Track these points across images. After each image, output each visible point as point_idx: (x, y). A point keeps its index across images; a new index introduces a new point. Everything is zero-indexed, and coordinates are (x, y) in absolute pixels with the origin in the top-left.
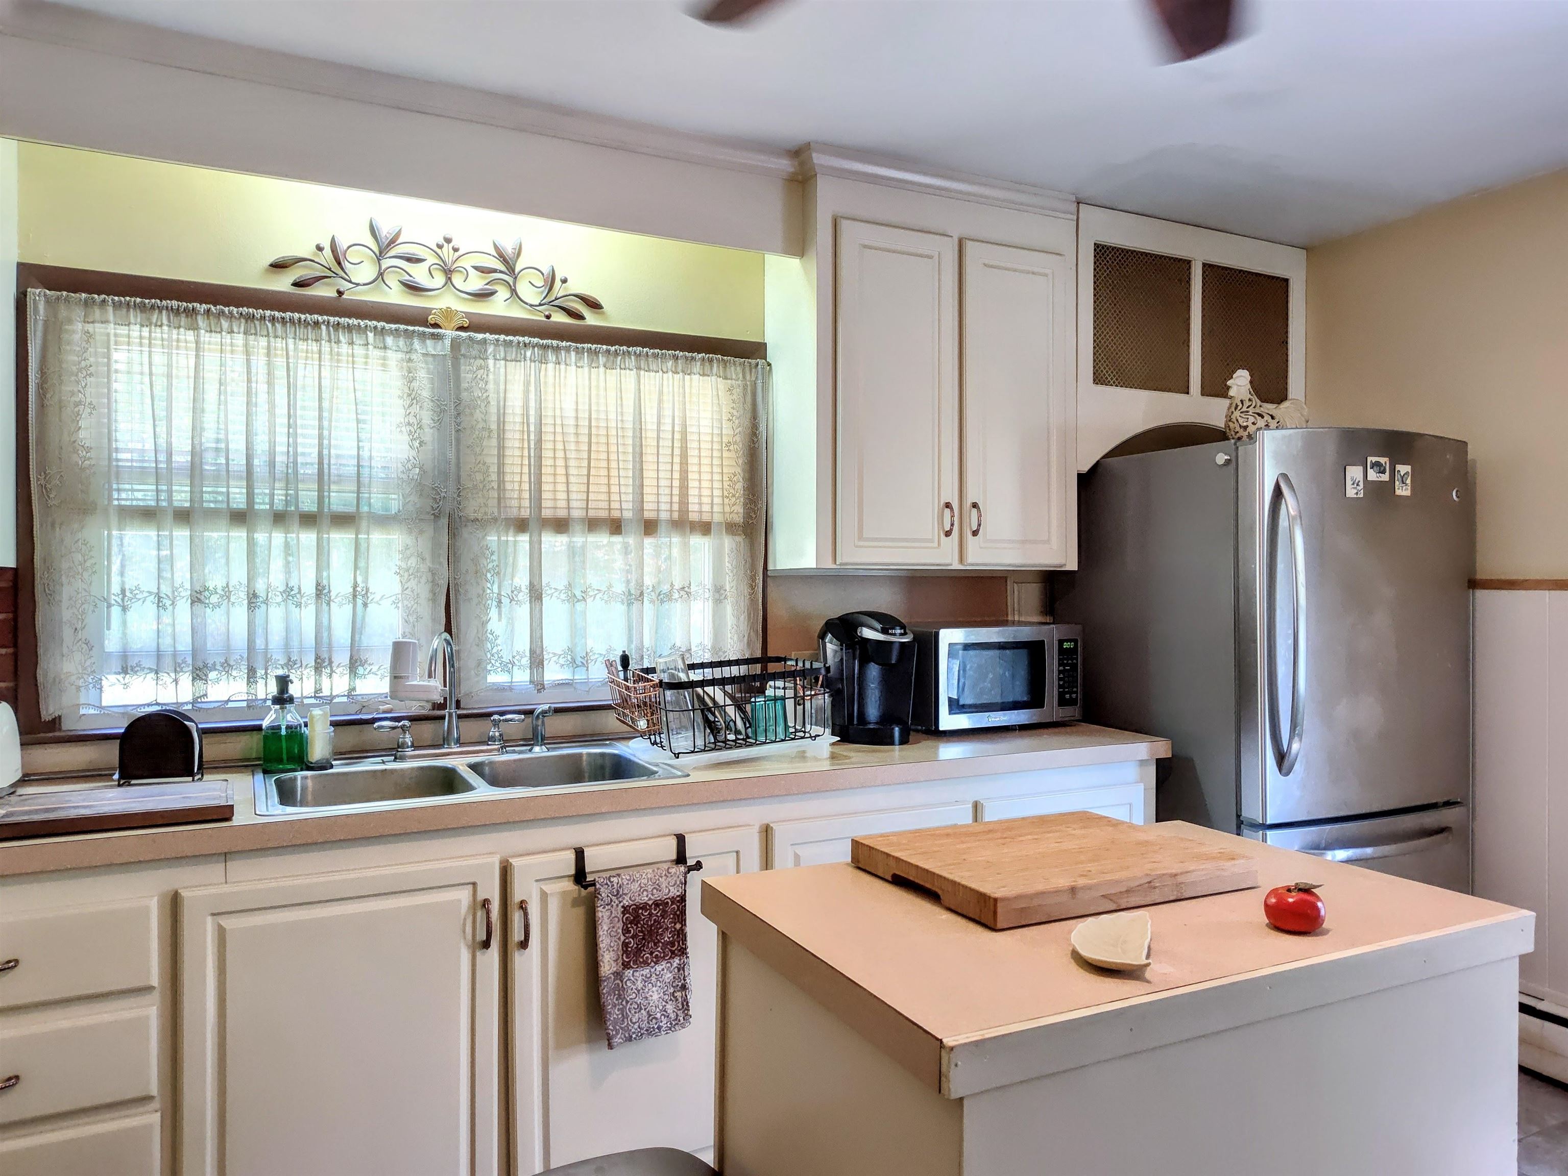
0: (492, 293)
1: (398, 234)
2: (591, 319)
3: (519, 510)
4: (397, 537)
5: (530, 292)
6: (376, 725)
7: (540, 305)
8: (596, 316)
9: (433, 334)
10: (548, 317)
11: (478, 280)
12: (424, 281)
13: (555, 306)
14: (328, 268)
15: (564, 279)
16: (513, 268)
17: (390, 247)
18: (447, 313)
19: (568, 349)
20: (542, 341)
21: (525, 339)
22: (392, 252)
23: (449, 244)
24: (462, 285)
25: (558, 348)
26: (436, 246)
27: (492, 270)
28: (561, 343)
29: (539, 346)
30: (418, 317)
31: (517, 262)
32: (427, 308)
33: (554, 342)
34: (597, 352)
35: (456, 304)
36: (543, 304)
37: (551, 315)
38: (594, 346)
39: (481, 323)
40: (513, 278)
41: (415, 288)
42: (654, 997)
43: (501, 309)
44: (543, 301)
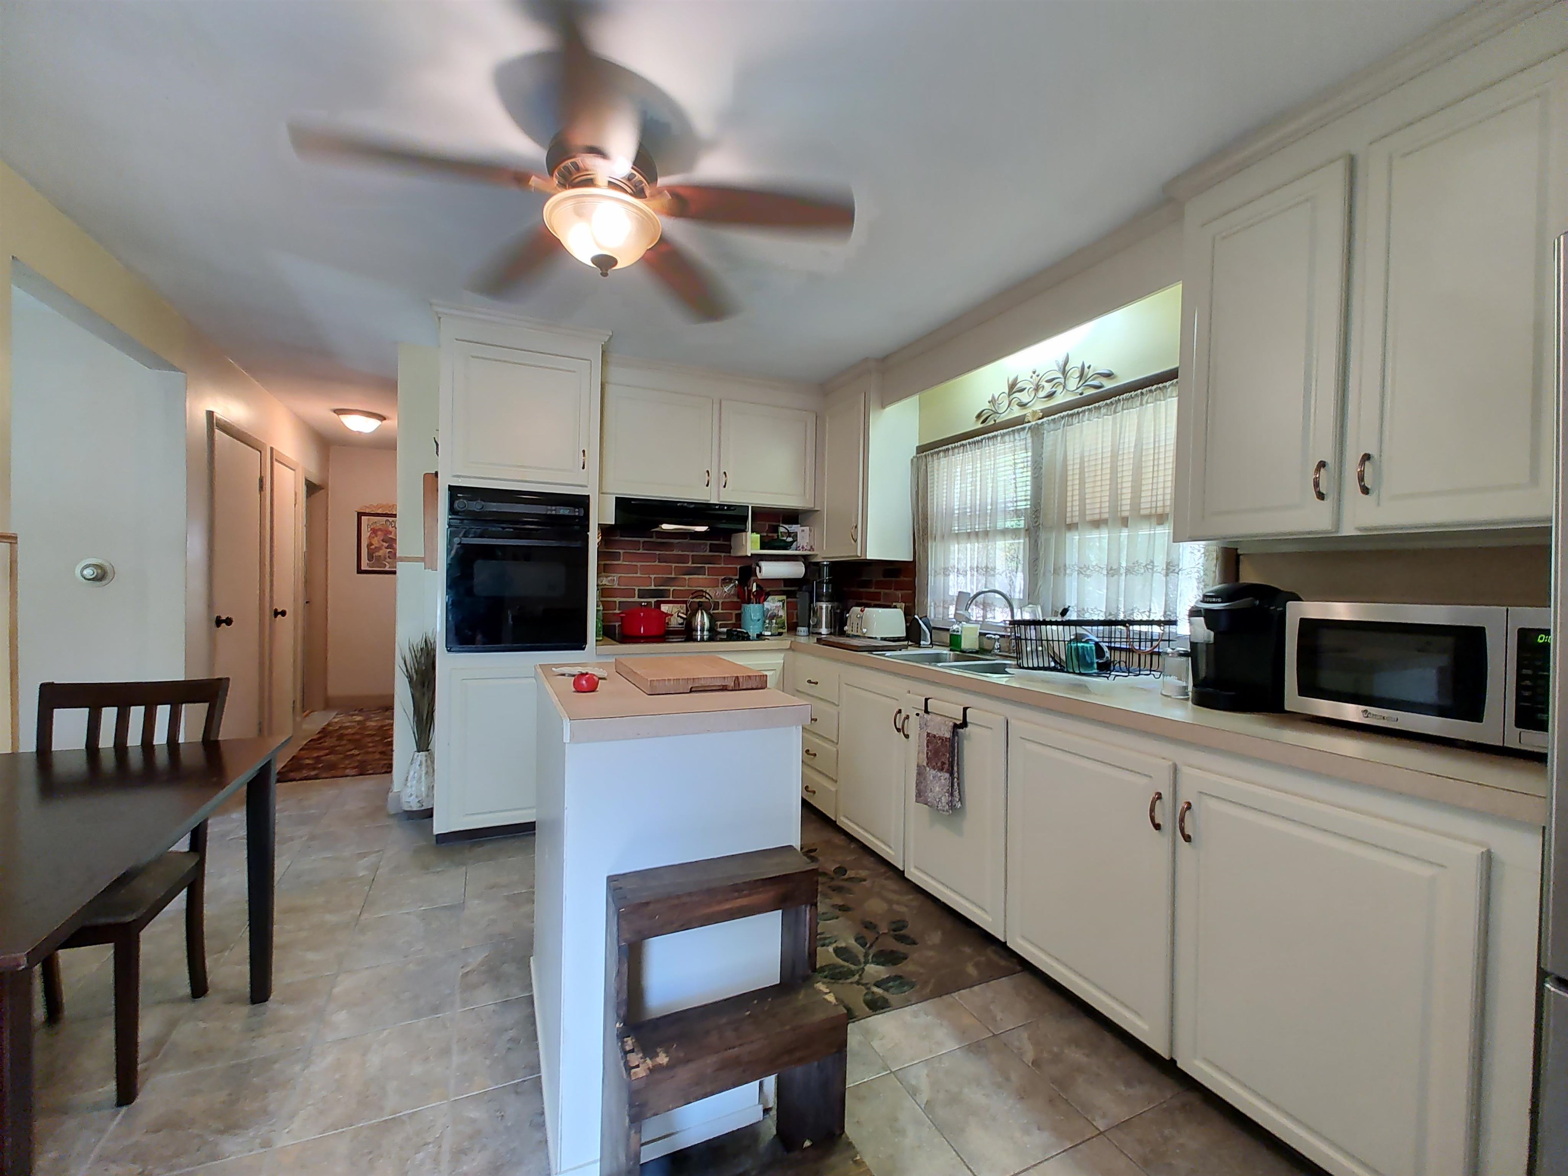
0: (1055, 392)
1: (1016, 379)
2: (1109, 385)
3: (1072, 518)
4: (1022, 541)
5: (1073, 383)
6: (987, 636)
7: (1077, 388)
8: (1112, 381)
9: (1022, 428)
10: (1081, 394)
11: (1048, 388)
12: (1025, 400)
13: (1086, 385)
14: (992, 410)
15: (1089, 367)
16: (1064, 372)
17: (1013, 387)
18: (1034, 413)
19: (1084, 411)
20: (1070, 412)
21: (1062, 414)
22: (1014, 390)
23: (1036, 374)
24: (1042, 394)
25: (1078, 413)
26: (1032, 377)
27: (1054, 379)
28: (1080, 410)
29: (1068, 416)
30: (1020, 420)
31: (1066, 368)
32: (1025, 415)
33: (1076, 410)
34: (1099, 408)
35: (1039, 406)
36: (1080, 387)
37: (1084, 392)
38: (1097, 405)
39: (1047, 413)
40: (1065, 378)
41: (1022, 405)
42: (937, 789)
43: (1060, 399)
44: (1079, 386)
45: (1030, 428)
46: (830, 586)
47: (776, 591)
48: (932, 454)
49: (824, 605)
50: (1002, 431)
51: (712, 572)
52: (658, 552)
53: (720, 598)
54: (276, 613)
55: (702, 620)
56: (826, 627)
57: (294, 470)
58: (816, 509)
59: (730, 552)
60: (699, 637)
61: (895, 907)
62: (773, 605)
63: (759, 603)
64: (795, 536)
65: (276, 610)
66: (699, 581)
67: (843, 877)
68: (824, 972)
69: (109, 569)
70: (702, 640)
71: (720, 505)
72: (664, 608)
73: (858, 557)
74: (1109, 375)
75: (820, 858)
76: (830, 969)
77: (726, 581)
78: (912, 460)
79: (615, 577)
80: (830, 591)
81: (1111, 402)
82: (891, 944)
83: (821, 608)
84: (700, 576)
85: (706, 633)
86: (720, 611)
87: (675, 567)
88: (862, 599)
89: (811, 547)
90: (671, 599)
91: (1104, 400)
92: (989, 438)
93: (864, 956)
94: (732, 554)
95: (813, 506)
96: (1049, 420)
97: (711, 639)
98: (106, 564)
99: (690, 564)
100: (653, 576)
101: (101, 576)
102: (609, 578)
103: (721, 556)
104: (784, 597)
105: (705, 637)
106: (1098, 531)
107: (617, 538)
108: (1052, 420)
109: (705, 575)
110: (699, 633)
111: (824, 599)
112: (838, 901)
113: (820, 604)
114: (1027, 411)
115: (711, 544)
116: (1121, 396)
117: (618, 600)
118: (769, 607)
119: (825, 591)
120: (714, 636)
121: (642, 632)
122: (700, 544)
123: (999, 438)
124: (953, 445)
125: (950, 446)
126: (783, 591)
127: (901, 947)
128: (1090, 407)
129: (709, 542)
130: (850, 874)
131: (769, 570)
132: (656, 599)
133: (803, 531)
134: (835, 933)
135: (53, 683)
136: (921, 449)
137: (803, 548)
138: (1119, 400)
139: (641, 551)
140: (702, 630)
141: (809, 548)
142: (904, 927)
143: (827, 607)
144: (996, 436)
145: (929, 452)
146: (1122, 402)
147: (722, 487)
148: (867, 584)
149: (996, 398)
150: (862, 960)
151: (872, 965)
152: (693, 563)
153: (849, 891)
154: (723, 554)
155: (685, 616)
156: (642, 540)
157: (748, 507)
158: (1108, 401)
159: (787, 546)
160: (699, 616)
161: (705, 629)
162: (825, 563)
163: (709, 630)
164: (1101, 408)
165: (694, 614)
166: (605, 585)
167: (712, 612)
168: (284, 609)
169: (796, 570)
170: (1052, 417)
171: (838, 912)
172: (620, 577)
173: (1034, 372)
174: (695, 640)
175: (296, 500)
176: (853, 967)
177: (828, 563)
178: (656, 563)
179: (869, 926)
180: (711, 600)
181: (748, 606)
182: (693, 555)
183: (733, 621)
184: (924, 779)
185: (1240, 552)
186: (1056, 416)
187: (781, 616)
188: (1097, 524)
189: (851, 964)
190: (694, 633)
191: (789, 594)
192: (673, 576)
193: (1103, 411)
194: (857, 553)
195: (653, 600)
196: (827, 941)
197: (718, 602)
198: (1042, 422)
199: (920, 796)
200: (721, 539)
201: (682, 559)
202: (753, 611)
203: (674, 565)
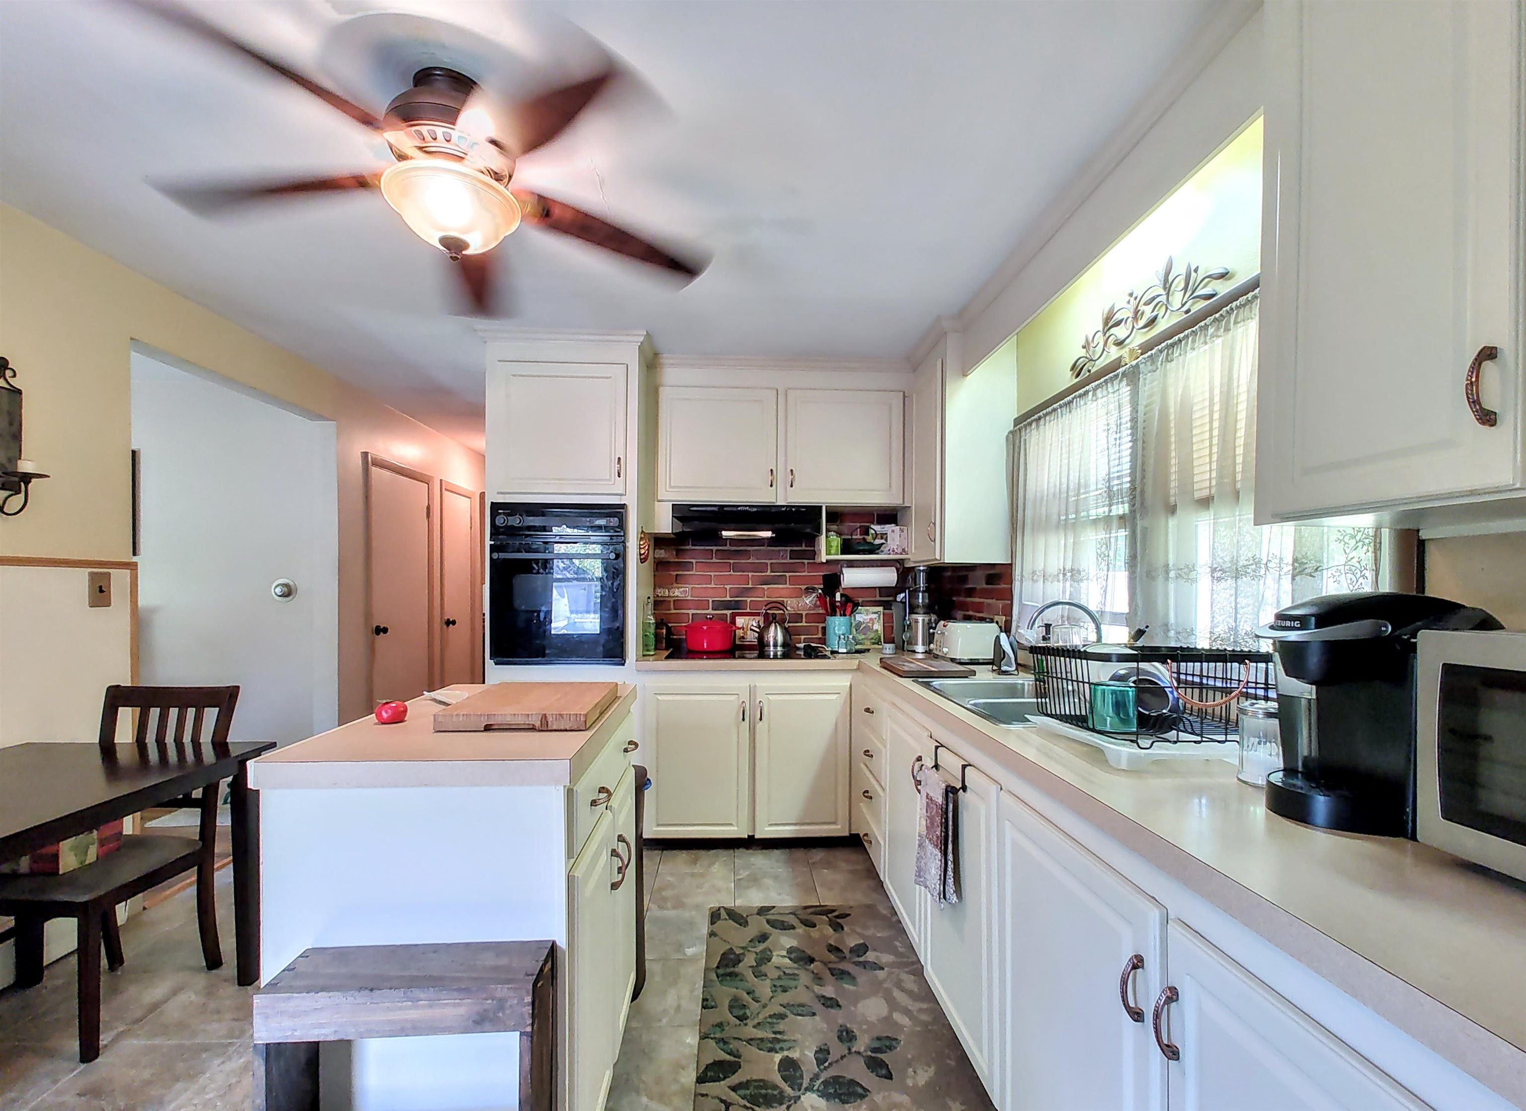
0: (1156, 317)
1: (1113, 307)
2: (1223, 289)
3: (1174, 497)
5: (1177, 299)
7: (1183, 305)
8: (1228, 282)
9: (1115, 375)
10: (1187, 312)
11: (1148, 312)
12: (1122, 337)
13: (1193, 298)
14: (1086, 358)
15: (1196, 271)
16: (1167, 286)
17: (1110, 322)
18: (1132, 351)
19: (1187, 337)
20: (1170, 342)
21: (1160, 347)
22: (1110, 325)
23: (1134, 296)
24: (1142, 323)
25: (1180, 341)
26: (1129, 302)
27: (1154, 298)
28: (1182, 335)
29: (1168, 347)
30: (1117, 364)
31: (1169, 277)
32: (1121, 356)
33: (1176, 338)
34: (1206, 327)
35: (1139, 339)
36: (1186, 302)
37: (1192, 309)
38: (1202, 324)
39: (1146, 348)
40: (1168, 294)
41: (1120, 343)
42: (933, 871)
43: (1163, 325)
44: (1185, 300)
45: (1124, 374)
46: (927, 594)
47: (871, 601)
48: (1025, 426)
49: (920, 618)
50: (1093, 384)
51: (794, 581)
52: (732, 561)
53: (804, 610)
54: (449, 623)
55: (775, 634)
56: (923, 645)
57: (470, 498)
58: (906, 505)
59: (814, 559)
60: (772, 653)
61: (897, 1016)
62: (865, 617)
63: (845, 615)
64: (884, 536)
65: (448, 619)
66: (778, 591)
67: (857, 959)
68: (748, 1089)
69: (293, 587)
70: (775, 657)
71: (787, 506)
72: (740, 621)
73: (936, 560)
74: (1223, 276)
75: (846, 928)
76: (756, 1087)
77: (809, 590)
78: (1007, 437)
79: (687, 588)
80: (927, 601)
81: (1221, 315)
82: (856, 1070)
83: (917, 622)
84: (781, 586)
85: (779, 648)
86: (804, 624)
87: (752, 576)
88: (968, 611)
89: (904, 550)
90: (748, 610)
91: (1212, 315)
92: (1080, 396)
93: (811, 1080)
94: (816, 561)
95: (901, 502)
96: (1145, 359)
97: (785, 656)
98: (291, 583)
99: (768, 573)
100: (728, 587)
101: (288, 592)
102: (681, 590)
103: (804, 563)
104: (880, 609)
105: (779, 653)
106: (1207, 513)
107: (687, 547)
108: (1148, 357)
109: (786, 584)
110: (772, 648)
111: (920, 610)
112: (829, 991)
113: (914, 616)
114: (1124, 352)
115: (791, 551)
116: (1235, 303)
117: (691, 612)
118: (862, 620)
119: (920, 601)
120: (789, 652)
121: (705, 647)
122: (779, 551)
123: (1090, 394)
124: (1044, 412)
125: (1041, 414)
126: (879, 601)
127: (867, 1078)
128: (1194, 329)
129: (789, 549)
130: (870, 956)
131: (852, 578)
132: (731, 611)
133: (893, 531)
134: (798, 1036)
135: (118, 686)
136: (1017, 422)
137: (893, 551)
138: (1232, 309)
139: (714, 560)
140: (775, 646)
141: (900, 551)
142: (890, 1048)
143: (923, 620)
144: (1087, 393)
145: (1022, 425)
146: (1235, 312)
147: (788, 486)
148: (971, 592)
149: (1090, 339)
150: (805, 1083)
151: (814, 1096)
152: (771, 572)
153: (853, 979)
154: (806, 561)
155: (758, 630)
156: (714, 548)
157: (821, 506)
158: (1217, 315)
159: (874, 549)
160: (772, 628)
161: (779, 644)
162: (922, 568)
163: (784, 645)
164: (1208, 326)
165: (767, 627)
166: (677, 596)
167: (786, 625)
168: (454, 618)
169: (888, 577)
170: (1149, 353)
171: (818, 1007)
172: (692, 588)
173: (1131, 295)
174: (768, 657)
175: (471, 524)
176: (788, 1090)
177: (925, 568)
178: (732, 572)
179: (846, 1036)
180: (786, 612)
181: (833, 618)
182: (771, 563)
183: (820, 636)
184: (925, 854)
185: (1423, 535)
186: (1153, 351)
187: (877, 631)
188: (1205, 503)
189: (789, 1086)
190: (766, 648)
191: (887, 605)
192: (750, 586)
193: (1211, 330)
194: (935, 554)
195: (729, 612)
196: (778, 1046)
197: (802, 614)
198: (1137, 363)
199: (920, 876)
200: (804, 545)
201: (762, 568)
202: (837, 625)
203: (750, 574)
